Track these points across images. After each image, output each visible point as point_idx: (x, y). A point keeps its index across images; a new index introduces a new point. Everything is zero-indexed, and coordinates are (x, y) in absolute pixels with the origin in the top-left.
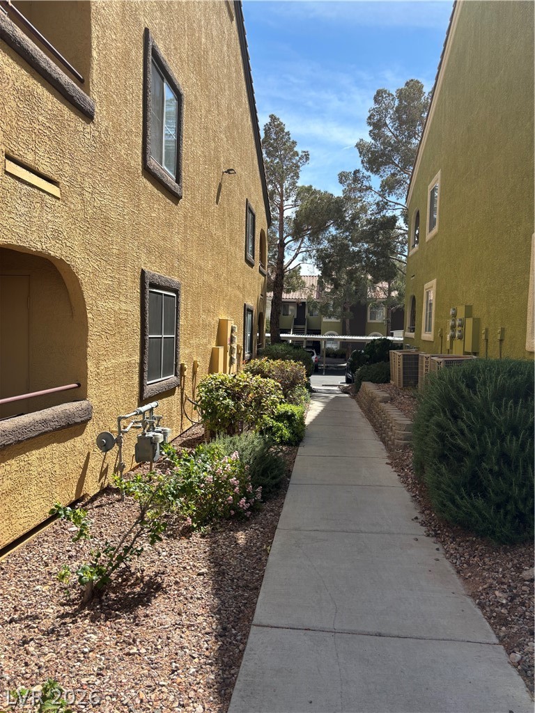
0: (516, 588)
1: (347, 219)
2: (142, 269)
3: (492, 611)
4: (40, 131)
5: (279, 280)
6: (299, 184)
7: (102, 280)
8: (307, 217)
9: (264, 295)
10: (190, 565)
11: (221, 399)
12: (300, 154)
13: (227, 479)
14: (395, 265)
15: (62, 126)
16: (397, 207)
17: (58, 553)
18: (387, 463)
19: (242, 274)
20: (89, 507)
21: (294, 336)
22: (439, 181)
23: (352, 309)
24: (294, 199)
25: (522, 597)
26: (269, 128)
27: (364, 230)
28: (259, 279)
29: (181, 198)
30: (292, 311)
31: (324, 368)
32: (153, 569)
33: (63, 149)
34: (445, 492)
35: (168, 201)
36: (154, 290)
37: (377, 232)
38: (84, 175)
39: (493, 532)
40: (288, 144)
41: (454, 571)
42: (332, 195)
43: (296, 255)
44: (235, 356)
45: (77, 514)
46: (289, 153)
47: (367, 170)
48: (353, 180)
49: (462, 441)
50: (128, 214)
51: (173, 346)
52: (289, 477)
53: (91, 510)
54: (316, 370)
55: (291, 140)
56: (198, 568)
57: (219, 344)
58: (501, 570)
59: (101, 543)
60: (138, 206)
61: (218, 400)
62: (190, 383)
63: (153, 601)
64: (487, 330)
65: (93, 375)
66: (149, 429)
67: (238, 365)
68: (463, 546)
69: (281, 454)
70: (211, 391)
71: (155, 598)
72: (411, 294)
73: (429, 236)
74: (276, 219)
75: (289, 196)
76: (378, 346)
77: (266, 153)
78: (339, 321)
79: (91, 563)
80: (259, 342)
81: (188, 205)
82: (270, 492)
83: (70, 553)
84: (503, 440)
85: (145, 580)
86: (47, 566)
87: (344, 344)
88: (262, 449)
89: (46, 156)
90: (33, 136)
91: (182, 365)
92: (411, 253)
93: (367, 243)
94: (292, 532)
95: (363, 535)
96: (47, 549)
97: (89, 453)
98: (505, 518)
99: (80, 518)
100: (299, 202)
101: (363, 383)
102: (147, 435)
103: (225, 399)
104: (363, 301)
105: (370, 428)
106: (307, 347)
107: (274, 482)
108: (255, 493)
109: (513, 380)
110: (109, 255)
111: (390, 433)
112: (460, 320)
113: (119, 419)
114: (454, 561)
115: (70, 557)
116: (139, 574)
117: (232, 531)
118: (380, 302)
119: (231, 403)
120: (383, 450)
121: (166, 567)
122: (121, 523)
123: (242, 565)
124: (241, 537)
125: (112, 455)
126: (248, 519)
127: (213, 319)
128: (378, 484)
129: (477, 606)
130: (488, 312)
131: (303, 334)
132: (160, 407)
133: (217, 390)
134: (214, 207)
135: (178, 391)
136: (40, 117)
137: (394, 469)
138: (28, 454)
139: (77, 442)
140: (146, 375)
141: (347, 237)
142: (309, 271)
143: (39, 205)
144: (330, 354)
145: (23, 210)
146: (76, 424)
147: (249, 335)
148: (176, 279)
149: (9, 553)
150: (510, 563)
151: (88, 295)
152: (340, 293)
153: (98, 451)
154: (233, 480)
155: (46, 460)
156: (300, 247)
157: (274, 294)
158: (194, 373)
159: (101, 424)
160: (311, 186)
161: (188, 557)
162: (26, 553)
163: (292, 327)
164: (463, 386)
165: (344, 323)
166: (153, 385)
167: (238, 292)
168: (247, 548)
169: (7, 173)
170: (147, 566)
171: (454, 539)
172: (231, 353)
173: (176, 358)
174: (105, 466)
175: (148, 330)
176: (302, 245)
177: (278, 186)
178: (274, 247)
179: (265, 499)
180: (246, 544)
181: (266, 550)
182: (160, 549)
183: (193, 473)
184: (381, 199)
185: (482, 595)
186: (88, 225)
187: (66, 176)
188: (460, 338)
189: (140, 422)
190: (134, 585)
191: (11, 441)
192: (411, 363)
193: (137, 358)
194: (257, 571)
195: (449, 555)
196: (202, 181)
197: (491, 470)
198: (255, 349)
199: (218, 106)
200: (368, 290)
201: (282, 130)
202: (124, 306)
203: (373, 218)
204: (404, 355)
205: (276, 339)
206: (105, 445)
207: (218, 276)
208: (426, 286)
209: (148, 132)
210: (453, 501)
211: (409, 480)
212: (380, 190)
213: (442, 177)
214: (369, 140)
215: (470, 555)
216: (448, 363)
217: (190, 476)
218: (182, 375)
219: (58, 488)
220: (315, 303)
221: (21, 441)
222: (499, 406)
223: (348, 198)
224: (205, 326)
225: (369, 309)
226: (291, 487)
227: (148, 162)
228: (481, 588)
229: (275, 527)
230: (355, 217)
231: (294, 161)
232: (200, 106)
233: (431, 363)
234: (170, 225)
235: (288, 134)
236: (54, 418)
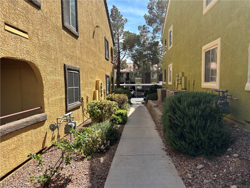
0: (195, 172)
1: (142, 43)
2: (64, 64)
3: (186, 181)
4: (19, 14)
5: (119, 65)
6: (124, 30)
7: (48, 69)
8: (127, 43)
9: (113, 71)
10: (82, 171)
11: (96, 109)
12: (124, 20)
13: (97, 139)
14: (159, 59)
15: (28, 11)
16: (159, 38)
17: (35, 170)
18: (155, 129)
19: (104, 64)
20: (47, 151)
21: (125, 85)
22: (172, 29)
23: (145, 74)
24: (123, 36)
25: (197, 175)
26: (113, 10)
27: (148, 47)
28: (111, 65)
29: (79, 37)
30: (125, 76)
31: (137, 95)
32: (69, 174)
33: (29, 20)
34: (172, 140)
35: (74, 38)
36: (70, 71)
37: (152, 47)
38: (38, 30)
39: (188, 153)
40: (120, 16)
41: (175, 167)
42: (136, 34)
43: (124, 56)
44: (103, 93)
45: (38, 156)
46: (120, 19)
47: (148, 25)
48: (143, 29)
49: (177, 121)
50: (57, 44)
51: (78, 91)
52: (121, 136)
53: (48, 153)
54: (134, 96)
55: (121, 15)
56: (85, 172)
57: (96, 89)
58: (190, 166)
59: (51, 165)
60: (61, 41)
61: (95, 110)
62: (86, 104)
63: (68, 186)
64: (189, 81)
65: (47, 103)
66: (69, 122)
67: (104, 96)
68: (178, 158)
69: (117, 128)
70: (92, 107)
71: (68, 185)
72: (164, 69)
73: (169, 48)
74: (117, 43)
75: (121, 35)
76: (153, 87)
77: (112, 19)
78: (141, 79)
79: (44, 174)
80: (112, 87)
81: (82, 40)
82: (113, 142)
83: (39, 169)
84: (191, 121)
85: (65, 178)
86: (30, 175)
87: (143, 87)
88: (110, 127)
89: (22, 23)
90: (16, 16)
91: (82, 98)
92: (164, 54)
93: (149, 51)
94: (120, 157)
95: (145, 156)
96: (30, 168)
97: (47, 132)
98: (192, 148)
99: (39, 158)
100: (125, 37)
101: (149, 100)
102: (68, 124)
103: (97, 109)
104: (149, 71)
105: (150, 116)
106: (130, 88)
107: (114, 138)
108: (107, 143)
109: (194, 99)
110: (50, 59)
111: (156, 118)
112: (180, 77)
113: (57, 119)
114: (175, 164)
115: (39, 171)
116: (63, 176)
117: (99, 157)
118: (155, 72)
119: (100, 111)
120: (154, 124)
121: (73, 173)
122: (59, 157)
123: (101, 170)
124: (102, 159)
125: (56, 131)
126: (105, 153)
127: (94, 80)
128: (151, 137)
129: (182, 180)
130: (189, 75)
131: (129, 84)
132: (73, 114)
133: (94, 106)
134: (92, 40)
135: (81, 107)
136: (19, 9)
137: (157, 131)
138: (21, 134)
139: (42, 128)
140: (68, 102)
141: (142, 49)
142: (129, 61)
143: (20, 41)
144: (138, 90)
145: (13, 44)
146: (40, 122)
147: (108, 85)
148: (78, 67)
149: (16, 171)
150: (194, 163)
151: (43, 74)
152: (141, 69)
153: (50, 131)
154: (99, 139)
155: (29, 136)
156: (125, 53)
157: (117, 70)
158: (87, 100)
159: (51, 121)
160: (128, 31)
161: (82, 168)
162: (22, 171)
163: (125, 81)
164: (177, 102)
165: (143, 79)
166: (70, 106)
167: (103, 70)
168: (103, 164)
169: (5, 30)
170: (67, 172)
171: (176, 155)
172: (101, 92)
173: (80, 95)
174: (53, 136)
175: (68, 86)
176: (126, 52)
177: (117, 31)
178: (117, 53)
179: (111, 145)
180: (103, 162)
181: (110, 164)
182: (72, 166)
183: (81, 139)
184: (153, 35)
185: (183, 175)
186: (41, 49)
187: (31, 30)
188: (180, 84)
189: (65, 120)
190: (61, 180)
191: (14, 130)
192: (164, 93)
193: (64, 96)
194: (106, 172)
195: (174, 162)
196: (87, 30)
197: (187, 132)
198: (111, 90)
199: (92, 3)
200: (151, 67)
201: (117, 11)
202: (57, 78)
203: (151, 42)
204: (161, 90)
205: (118, 86)
206: (52, 129)
207: (95, 65)
208: (169, 66)
209: (64, 13)
210: (175, 143)
211: (162, 135)
212: (153, 32)
213: (173, 27)
214: (148, 14)
215: (180, 161)
216: (176, 93)
217: (80, 140)
218: (82, 101)
219: (35, 146)
220: (132, 73)
221: (18, 130)
222: (189, 109)
223: (142, 35)
224: (90, 83)
225: (151, 74)
226: (121, 140)
227: (65, 24)
228: (183, 173)
229: (114, 155)
230: (144, 42)
231: (122, 22)
232: (85, 3)
233: (170, 93)
234: (75, 47)
235: (119, 12)
236: (31, 120)
